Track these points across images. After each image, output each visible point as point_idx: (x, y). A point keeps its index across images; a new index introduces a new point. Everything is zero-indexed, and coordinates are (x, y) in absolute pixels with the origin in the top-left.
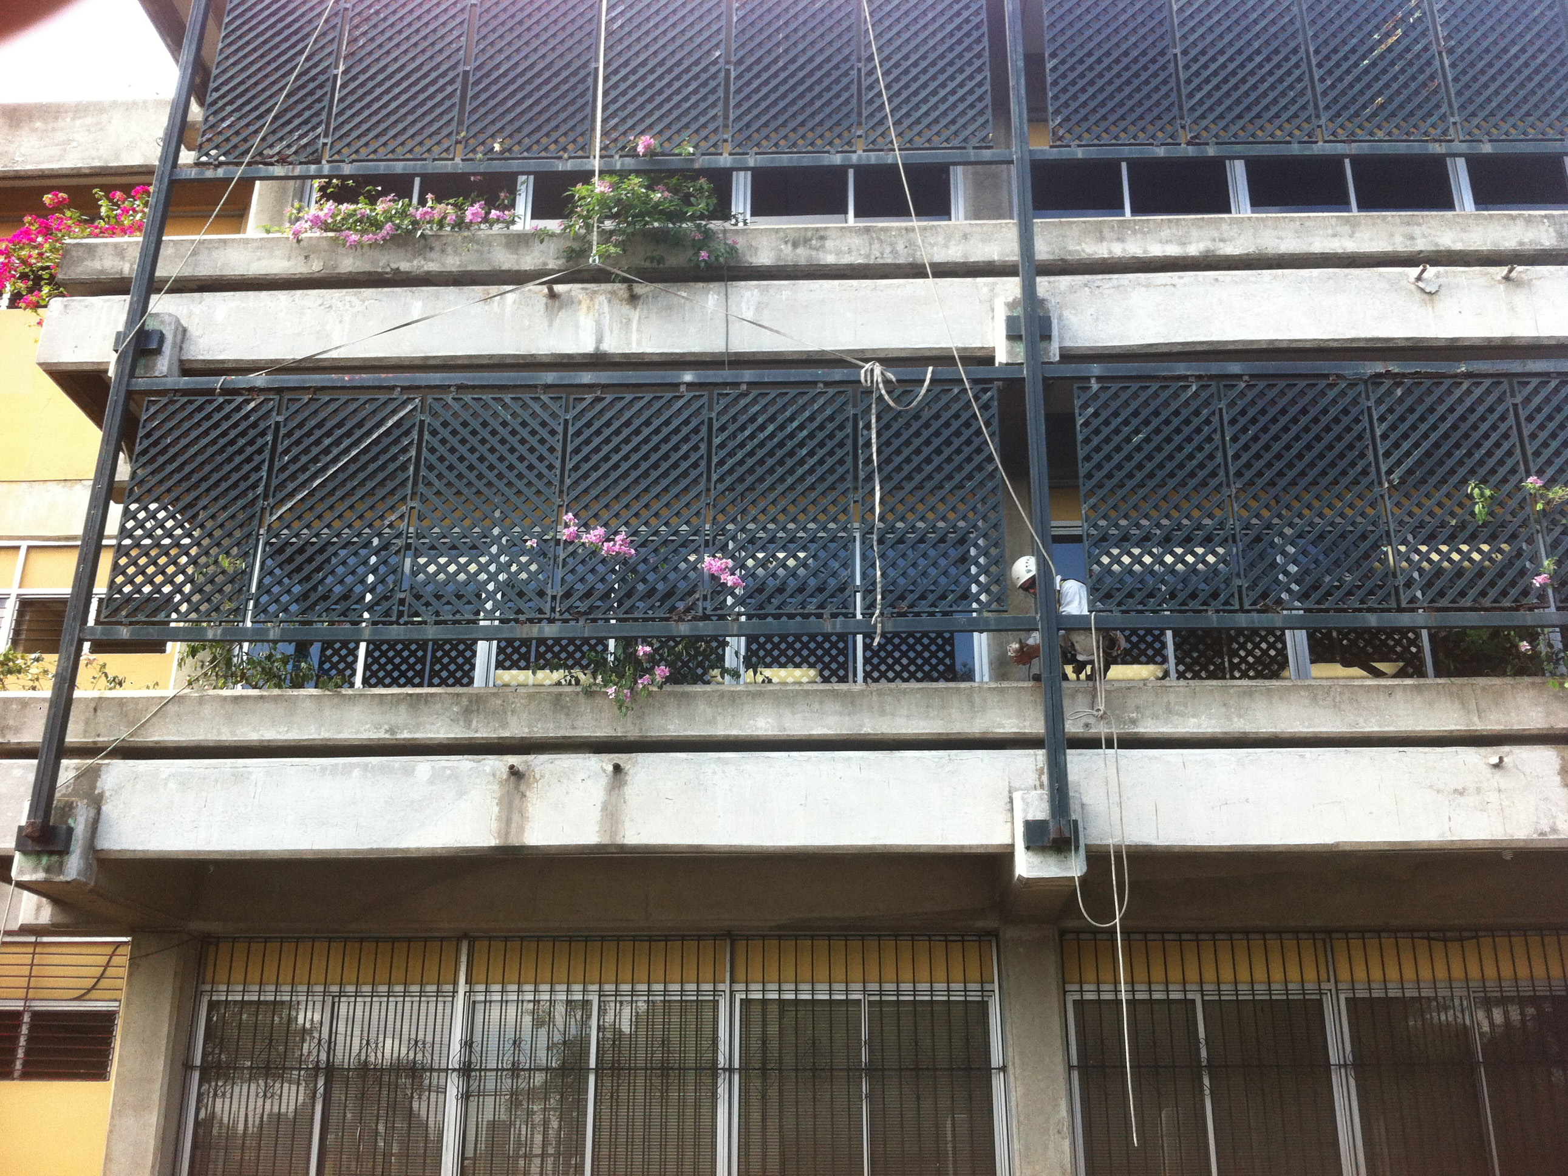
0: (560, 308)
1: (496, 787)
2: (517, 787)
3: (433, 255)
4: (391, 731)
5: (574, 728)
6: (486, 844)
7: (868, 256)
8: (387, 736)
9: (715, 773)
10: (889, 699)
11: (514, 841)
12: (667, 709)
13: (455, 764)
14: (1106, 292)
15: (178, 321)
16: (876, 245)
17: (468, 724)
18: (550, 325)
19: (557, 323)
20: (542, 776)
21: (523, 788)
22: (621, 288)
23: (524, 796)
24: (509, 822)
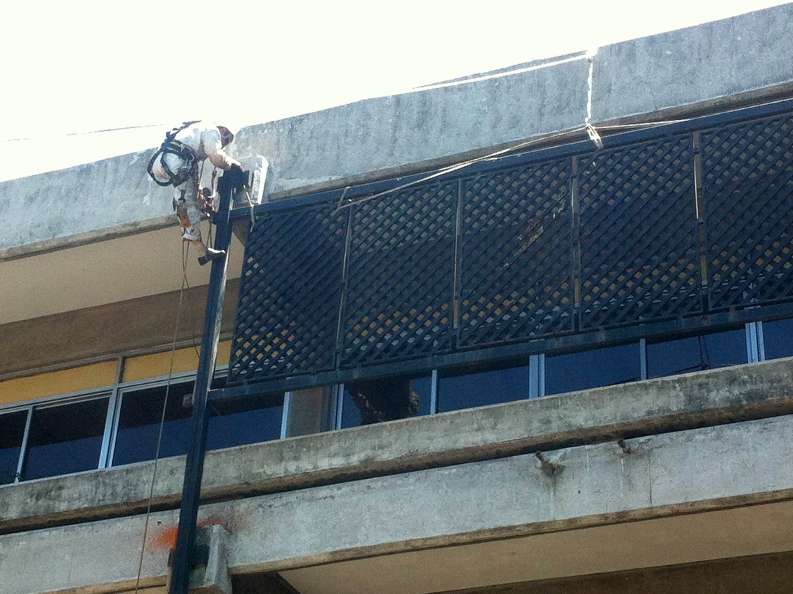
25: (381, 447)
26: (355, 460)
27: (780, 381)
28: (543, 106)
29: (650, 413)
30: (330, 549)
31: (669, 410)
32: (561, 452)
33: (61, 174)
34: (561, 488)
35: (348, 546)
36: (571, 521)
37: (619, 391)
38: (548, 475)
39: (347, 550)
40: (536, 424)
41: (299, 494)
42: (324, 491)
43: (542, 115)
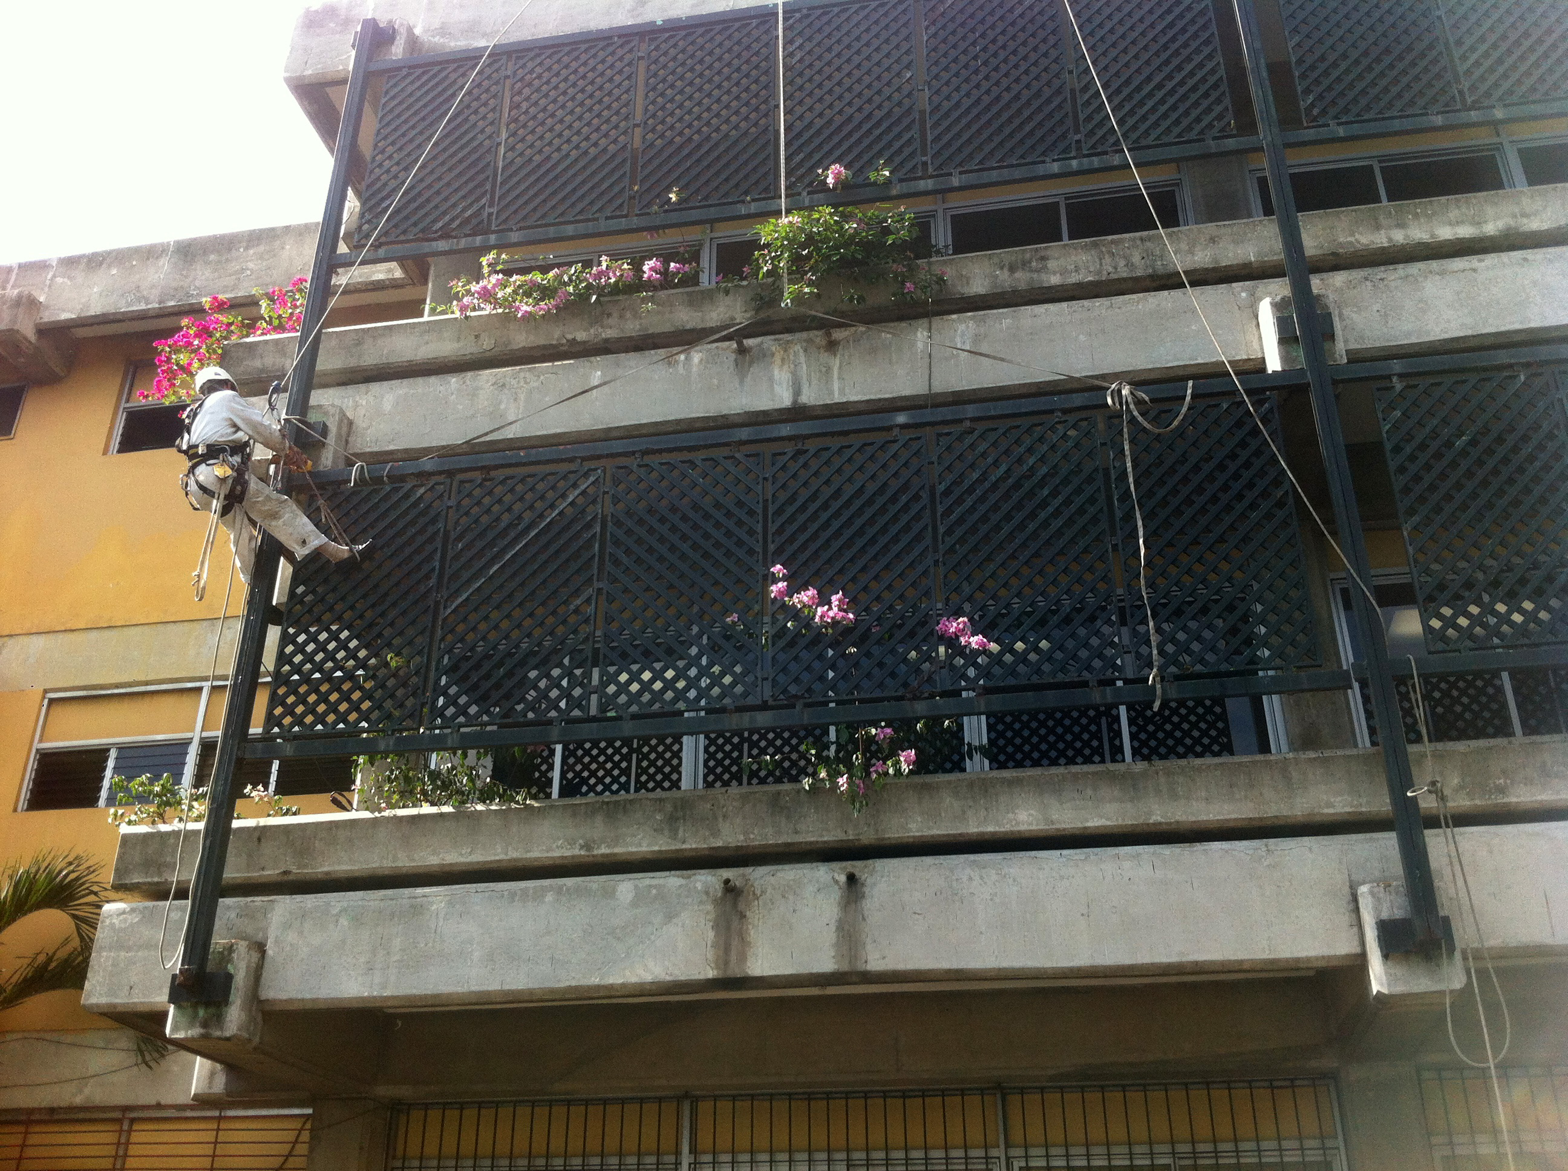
0: (751, 363)
1: (710, 907)
2: (735, 905)
3: (610, 321)
4: (587, 846)
5: (796, 832)
6: (702, 977)
7: (1099, 272)
8: (583, 853)
9: (970, 879)
10: (1181, 779)
11: (735, 971)
12: (906, 805)
13: (661, 881)
14: (1393, 284)
15: (343, 414)
16: (1107, 260)
17: (674, 835)
18: (742, 382)
19: (748, 379)
20: (763, 892)
21: (741, 906)
22: (818, 336)
23: (743, 916)
24: (727, 949)
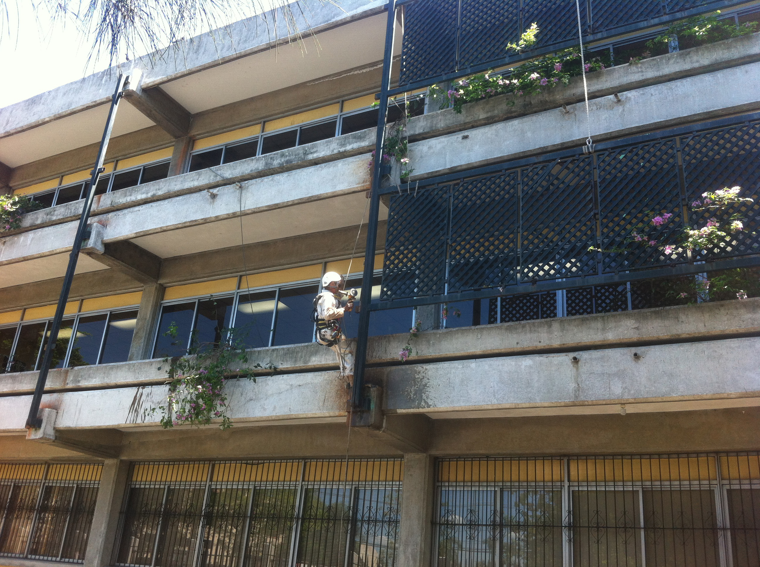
25: (159, 190)
26: (149, 195)
27: (299, 155)
28: (240, 40)
29: (251, 171)
30: (135, 232)
31: (258, 169)
32: (218, 189)
33: (76, 82)
34: (216, 203)
35: (141, 230)
36: (216, 217)
37: (243, 162)
38: (212, 198)
39: (141, 232)
40: (212, 177)
41: (129, 210)
42: (137, 208)
43: (239, 44)
